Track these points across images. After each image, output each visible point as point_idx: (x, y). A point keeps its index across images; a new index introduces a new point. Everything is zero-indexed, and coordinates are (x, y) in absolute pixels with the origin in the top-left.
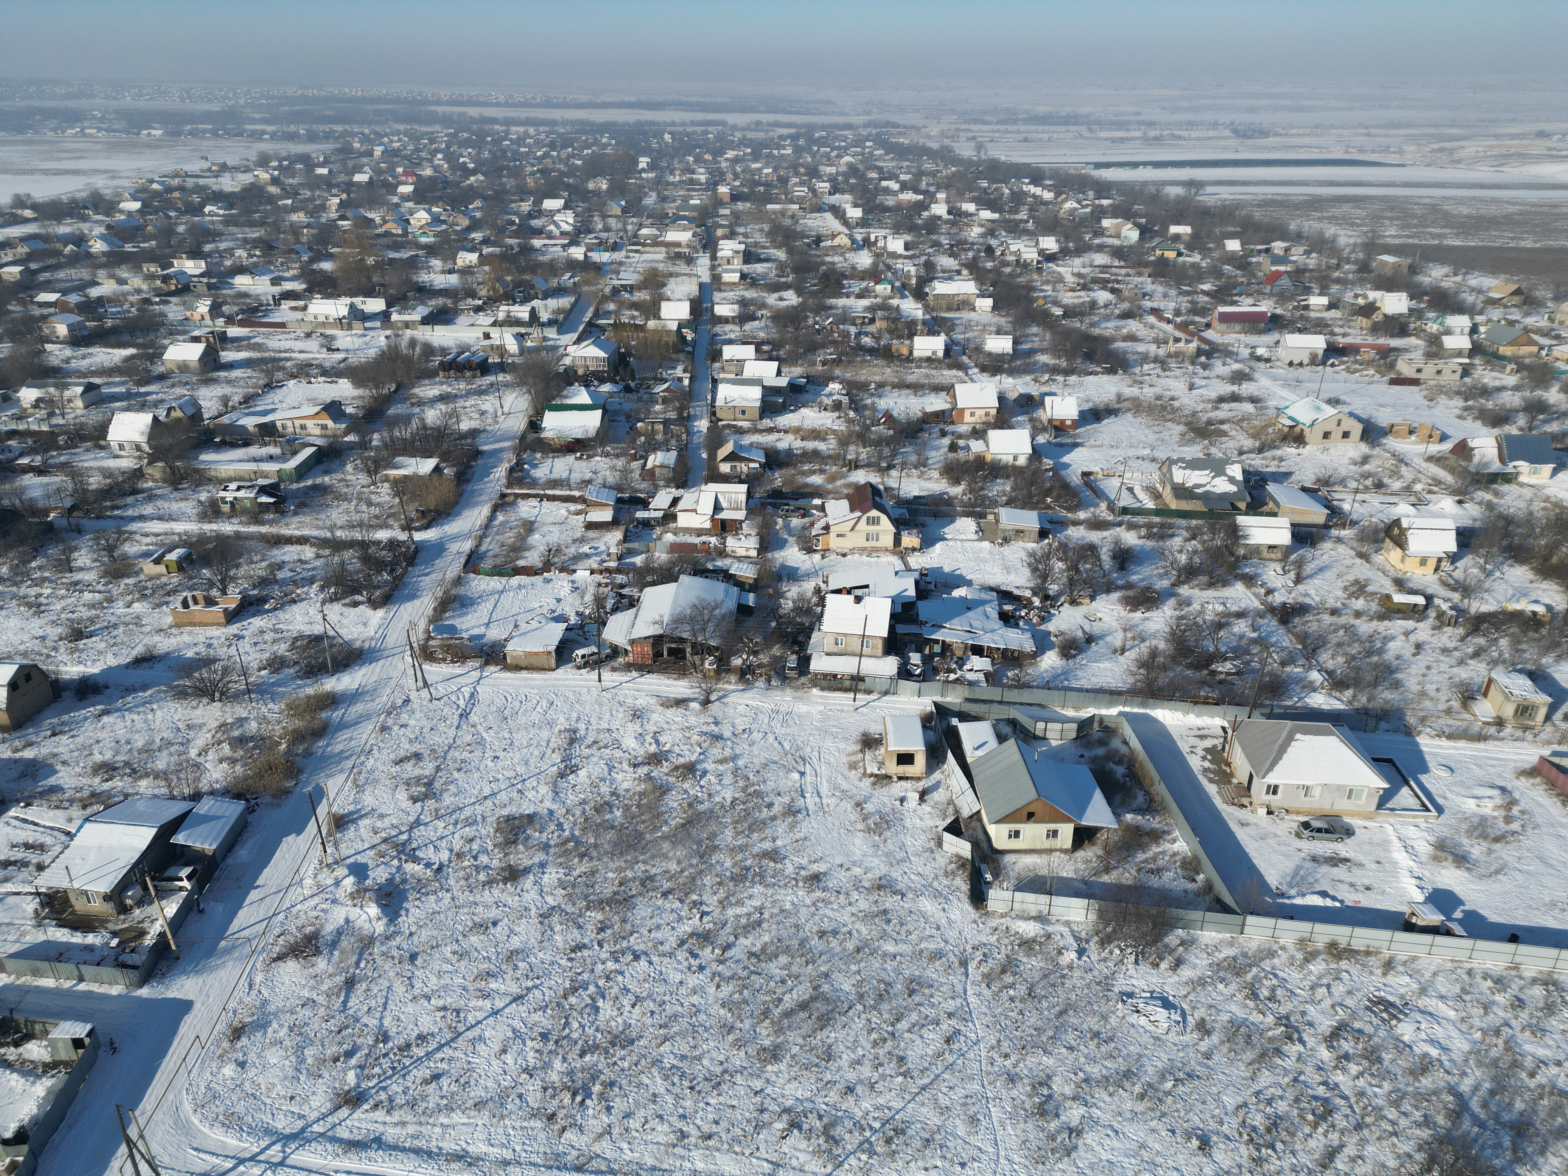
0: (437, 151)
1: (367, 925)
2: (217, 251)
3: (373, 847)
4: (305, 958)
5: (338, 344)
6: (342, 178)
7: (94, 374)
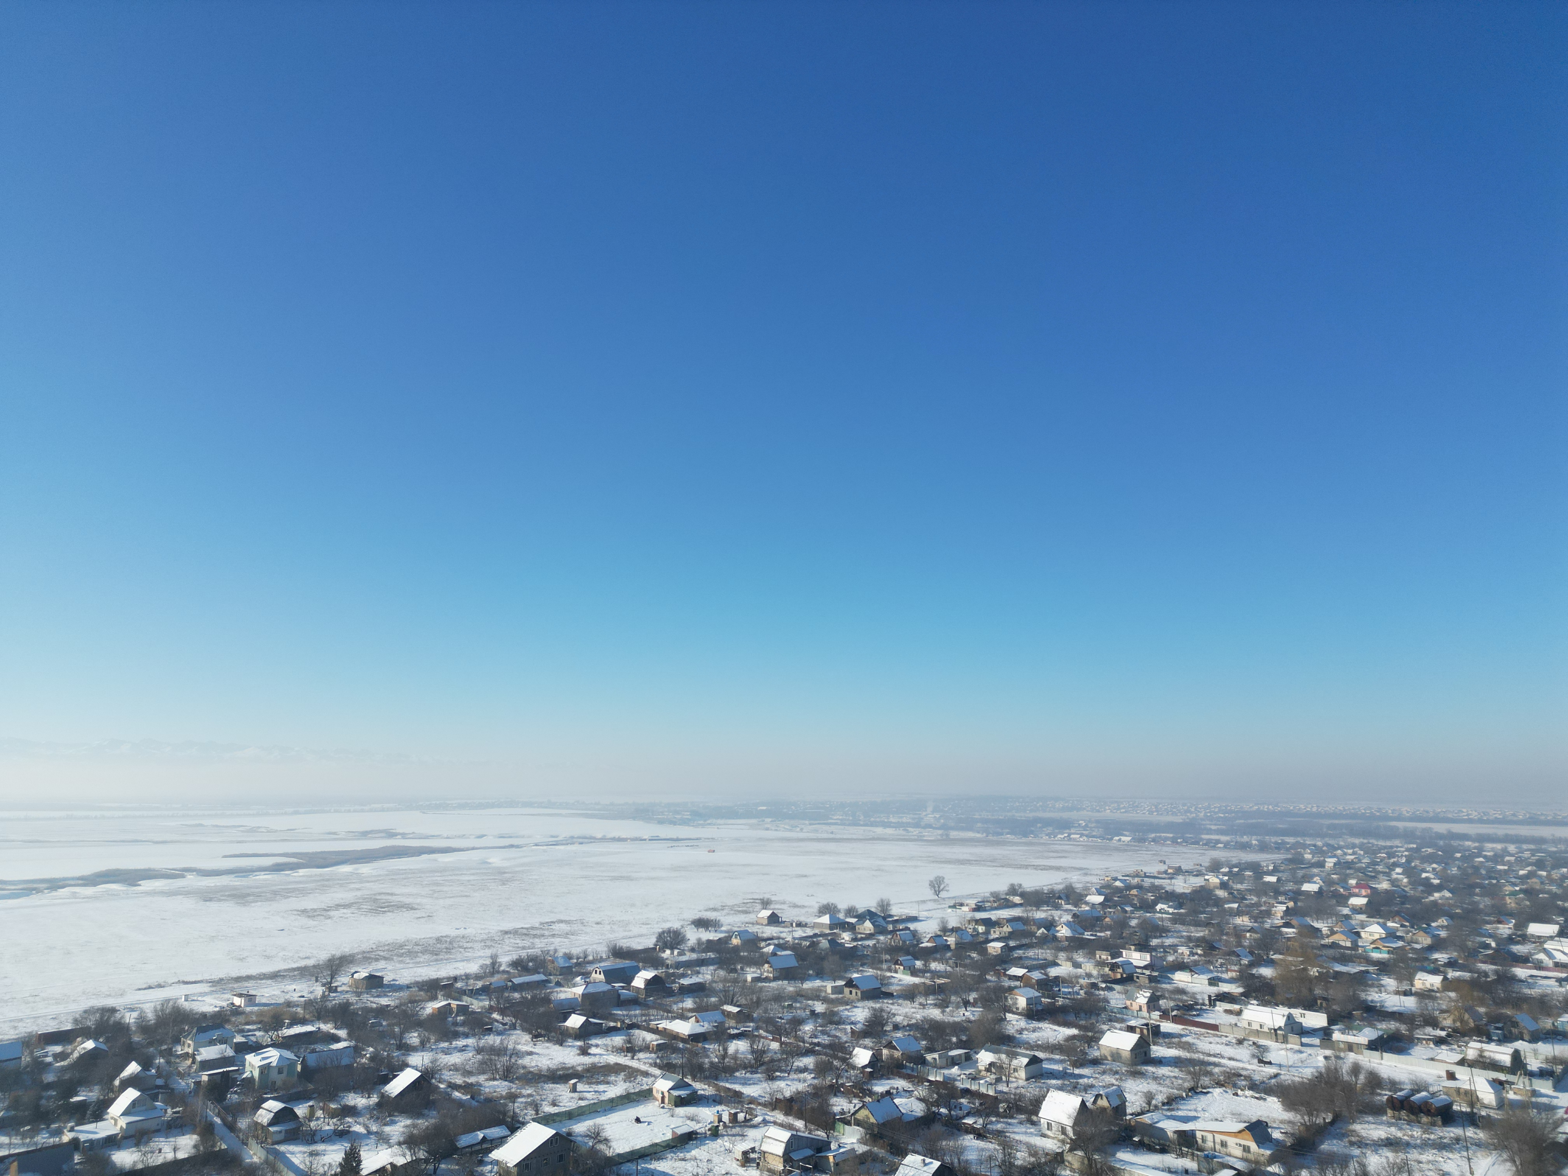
0: (1396, 865)
2: (1162, 946)
5: (1270, 1057)
6: (1290, 886)
7: (1039, 1047)
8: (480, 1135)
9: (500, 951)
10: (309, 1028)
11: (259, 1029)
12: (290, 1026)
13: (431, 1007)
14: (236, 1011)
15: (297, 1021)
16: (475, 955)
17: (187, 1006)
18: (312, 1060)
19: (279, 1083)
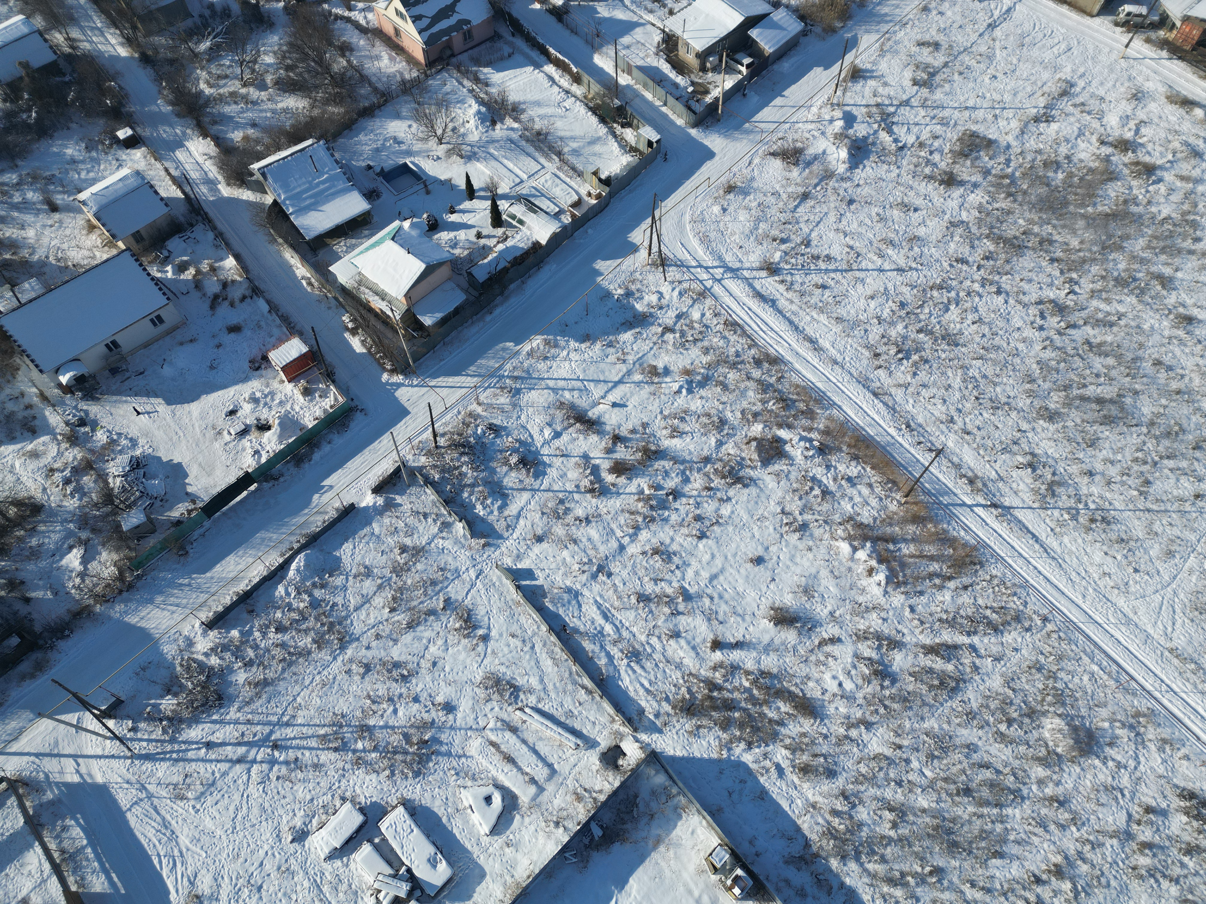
1: (834, 163)
3: (867, 106)
4: (788, 163)
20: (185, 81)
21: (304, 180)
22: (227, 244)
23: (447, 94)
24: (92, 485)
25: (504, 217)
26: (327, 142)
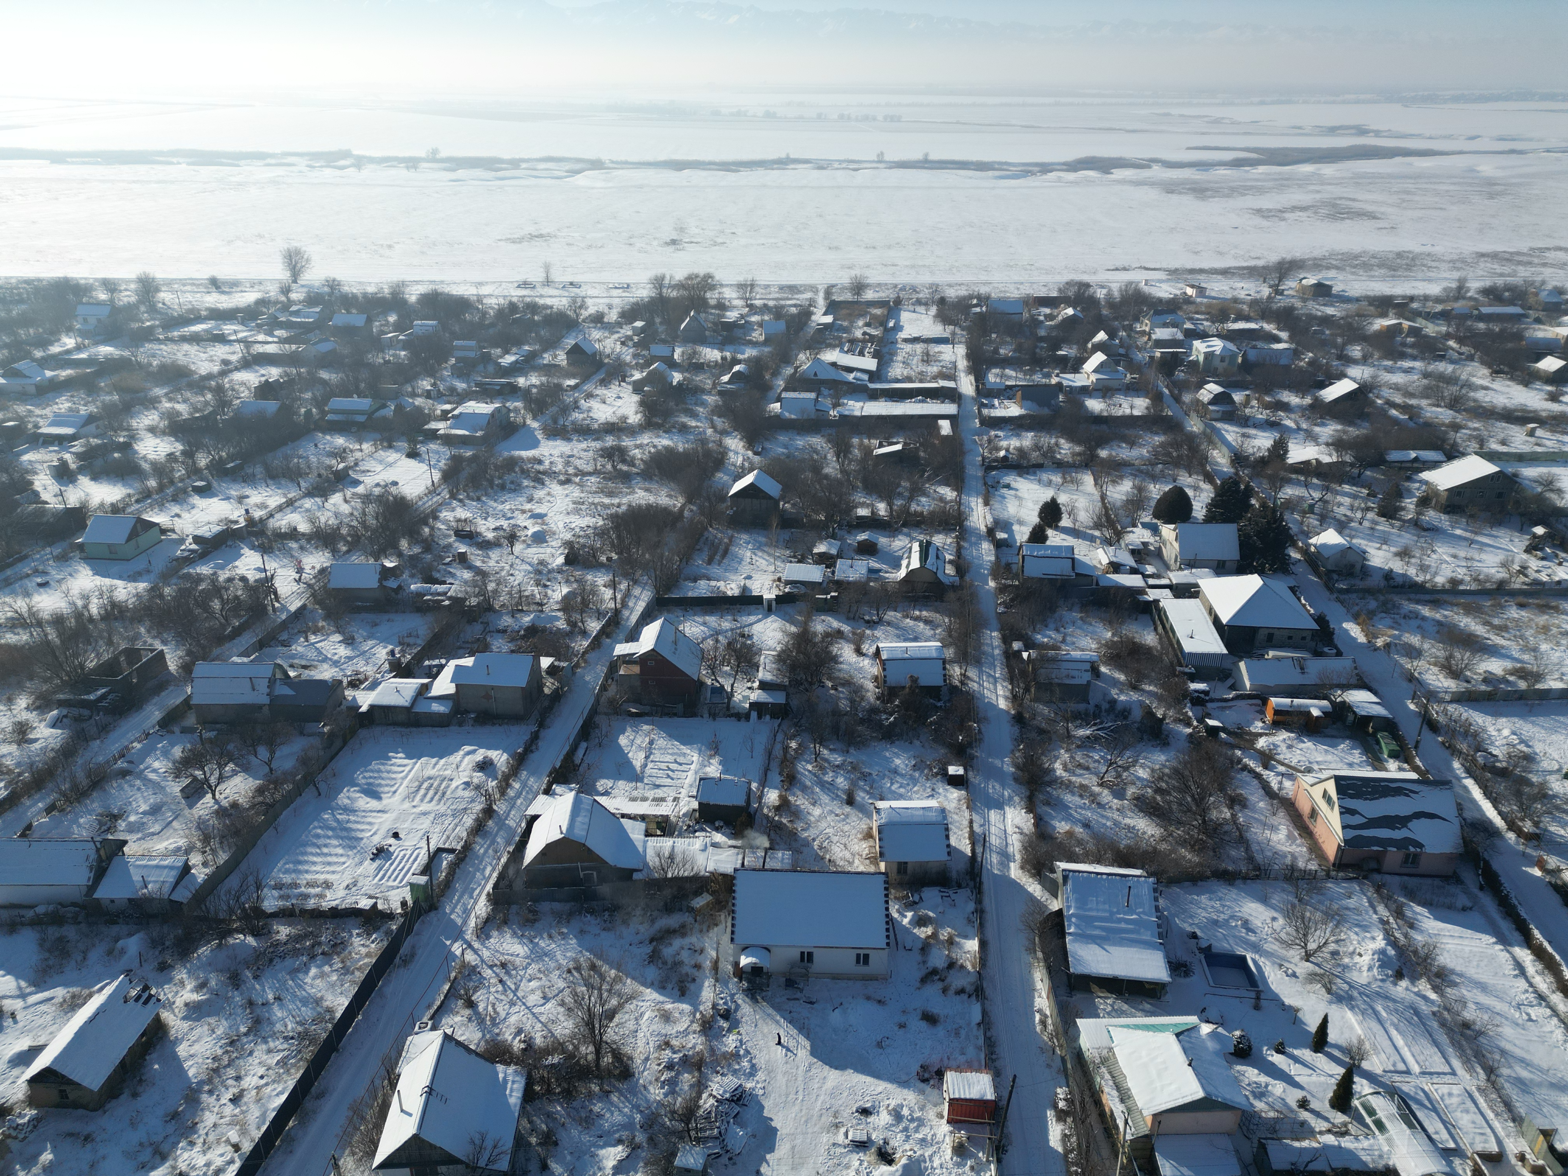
8: (1413, 454)
9: (1471, 274)
10: (1252, 326)
11: (1207, 320)
12: (1235, 321)
13: (1380, 324)
14: (1188, 300)
15: (1241, 317)
16: (1440, 276)
17: (1146, 289)
18: (1252, 355)
19: (1220, 370)
20: (1042, 754)
21: (1107, 907)
22: (981, 925)
23: (1348, 909)
24: (686, 1088)
25: (1356, 1103)
26: (1158, 882)
